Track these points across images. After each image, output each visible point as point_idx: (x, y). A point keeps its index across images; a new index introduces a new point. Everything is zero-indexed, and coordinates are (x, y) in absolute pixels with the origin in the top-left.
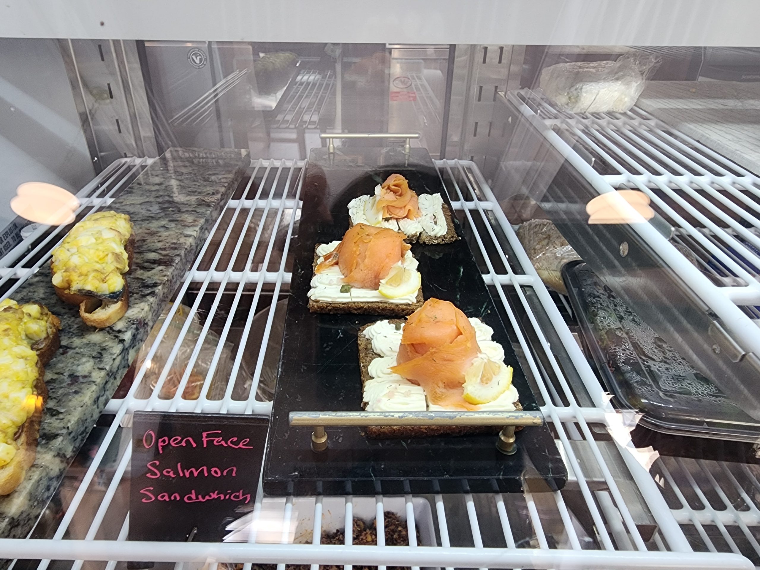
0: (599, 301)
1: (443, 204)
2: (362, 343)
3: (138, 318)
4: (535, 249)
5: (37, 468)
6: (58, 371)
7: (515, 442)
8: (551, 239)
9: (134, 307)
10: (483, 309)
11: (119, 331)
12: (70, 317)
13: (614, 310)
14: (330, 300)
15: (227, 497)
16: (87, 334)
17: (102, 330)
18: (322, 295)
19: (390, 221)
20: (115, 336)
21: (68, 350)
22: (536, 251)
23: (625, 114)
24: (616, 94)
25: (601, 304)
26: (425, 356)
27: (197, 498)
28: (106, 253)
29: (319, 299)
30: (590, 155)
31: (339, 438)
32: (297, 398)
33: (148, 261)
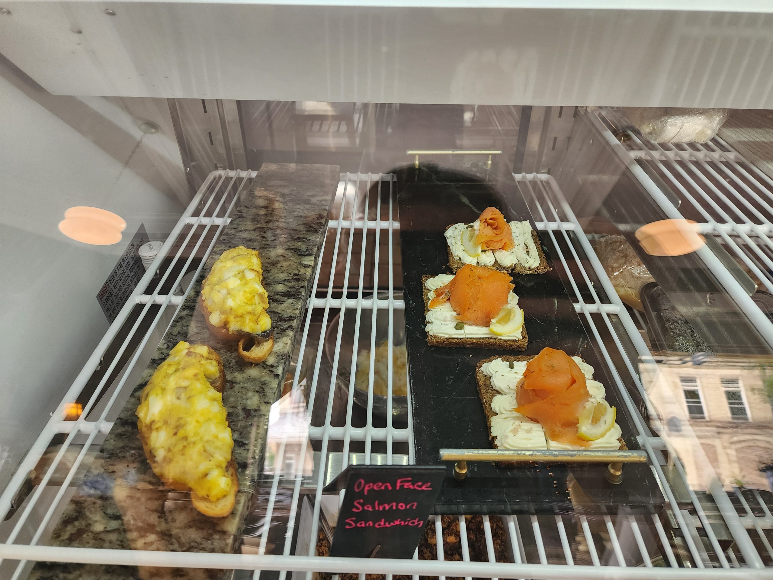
0: (678, 327)
1: (532, 232)
2: (481, 379)
3: (285, 353)
4: (612, 267)
5: (242, 493)
6: (232, 405)
7: (622, 474)
8: (629, 258)
9: (278, 342)
10: (580, 343)
11: (272, 366)
12: (225, 352)
13: (691, 336)
14: (447, 336)
15: (406, 523)
16: (245, 369)
17: (257, 364)
18: (440, 332)
19: (487, 252)
20: (270, 371)
21: (234, 384)
22: (614, 270)
23: (706, 146)
24: (699, 128)
25: (679, 330)
26: (545, 400)
27: (385, 524)
28: (253, 294)
29: (437, 335)
30: (677, 198)
31: (474, 468)
32: (433, 430)
33: (278, 294)
